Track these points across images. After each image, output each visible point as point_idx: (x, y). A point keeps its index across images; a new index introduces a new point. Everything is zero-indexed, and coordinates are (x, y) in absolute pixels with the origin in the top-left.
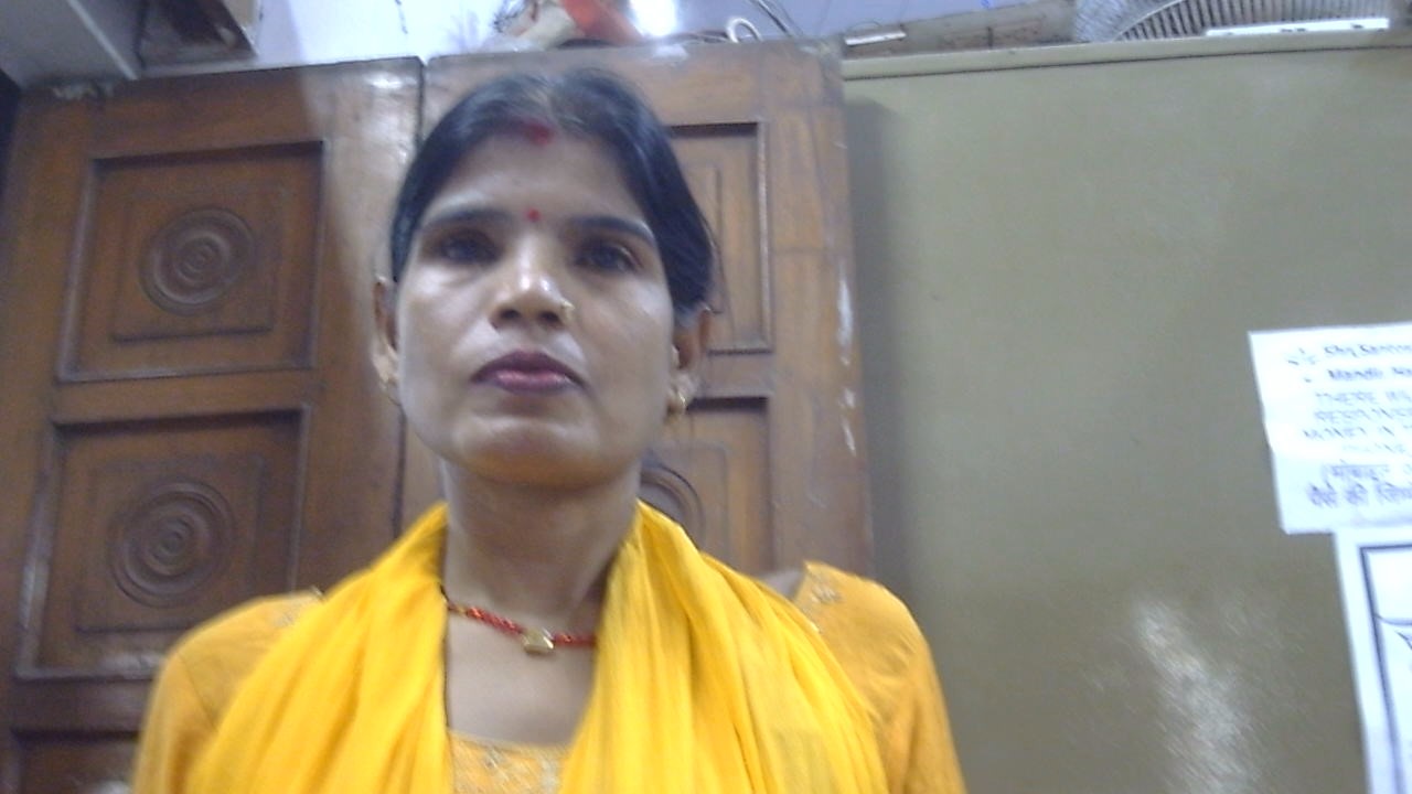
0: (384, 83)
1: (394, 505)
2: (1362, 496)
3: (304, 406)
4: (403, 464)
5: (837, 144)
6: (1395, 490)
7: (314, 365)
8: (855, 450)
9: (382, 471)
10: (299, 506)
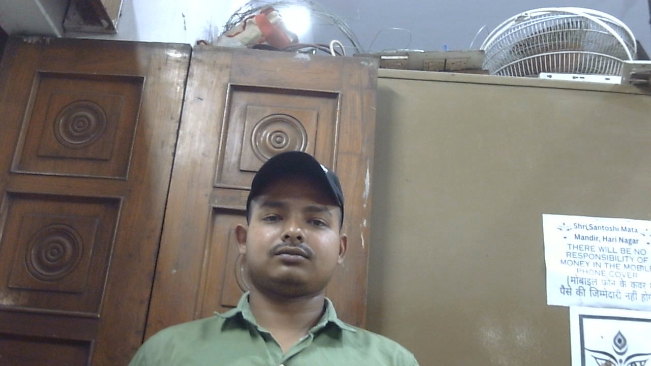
0: (173, 54)
1: (156, 247)
2: (583, 291)
3: (121, 197)
4: (162, 229)
5: (372, 107)
6: (598, 291)
7: (127, 179)
8: (364, 246)
9: (153, 231)
10: (114, 242)
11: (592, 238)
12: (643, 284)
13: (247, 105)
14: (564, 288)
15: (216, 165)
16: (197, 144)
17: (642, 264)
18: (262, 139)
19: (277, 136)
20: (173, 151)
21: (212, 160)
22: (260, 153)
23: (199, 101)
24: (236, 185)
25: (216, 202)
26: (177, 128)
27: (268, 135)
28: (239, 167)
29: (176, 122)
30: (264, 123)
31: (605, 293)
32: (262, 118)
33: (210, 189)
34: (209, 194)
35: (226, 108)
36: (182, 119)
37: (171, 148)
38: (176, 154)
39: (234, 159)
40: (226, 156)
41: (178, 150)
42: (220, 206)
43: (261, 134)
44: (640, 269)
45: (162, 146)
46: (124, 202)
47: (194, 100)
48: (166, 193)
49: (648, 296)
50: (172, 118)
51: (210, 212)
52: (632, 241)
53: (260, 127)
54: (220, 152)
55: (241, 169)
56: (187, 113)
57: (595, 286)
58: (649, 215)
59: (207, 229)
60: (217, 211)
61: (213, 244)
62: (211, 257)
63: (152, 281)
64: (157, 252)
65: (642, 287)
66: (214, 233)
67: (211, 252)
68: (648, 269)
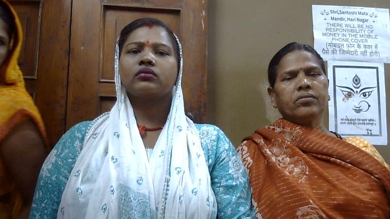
1: (68, 33)
2: (335, 52)
4: (71, 20)
6: (344, 51)
8: (204, 28)
9: (65, 22)
10: (39, 30)
11: (341, 19)
12: (370, 46)
14: (324, 50)
17: (371, 34)
25: (105, 2)
31: (348, 52)
42: (110, 4)
44: (369, 37)
46: (43, 4)
49: (374, 53)
51: (102, 9)
52: (364, 20)
57: (343, 48)
58: (375, 4)
59: (101, 20)
60: (107, 8)
61: (106, 30)
62: (106, 39)
63: (68, 55)
64: (69, 36)
65: (370, 48)
66: (106, 23)
67: (106, 35)
68: (374, 37)
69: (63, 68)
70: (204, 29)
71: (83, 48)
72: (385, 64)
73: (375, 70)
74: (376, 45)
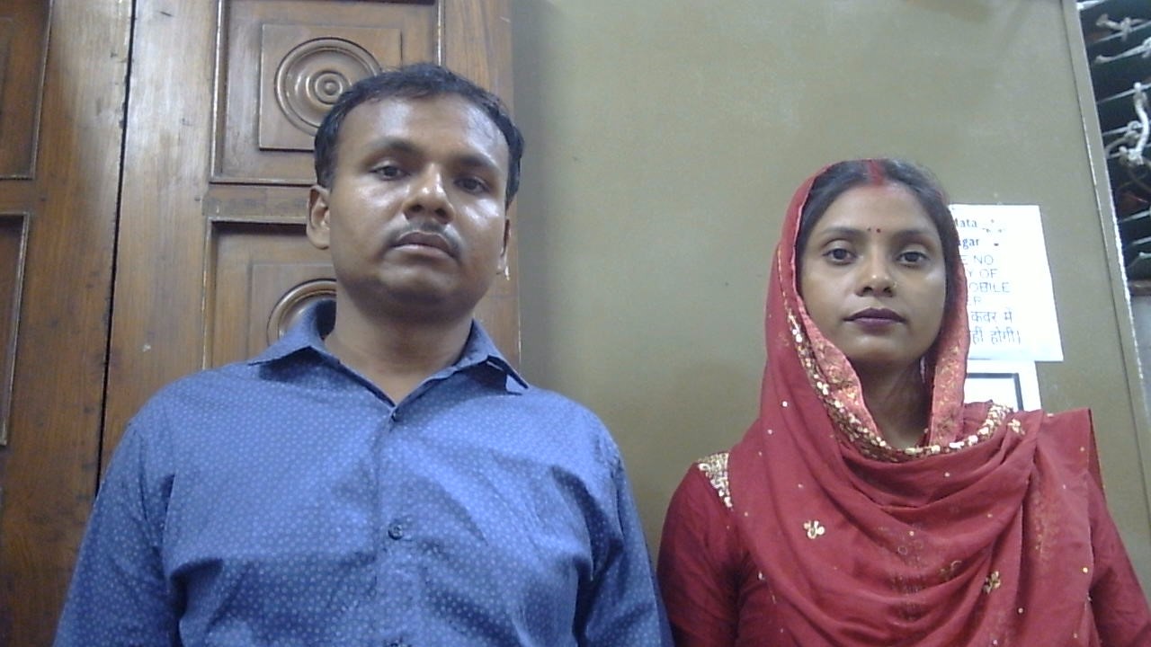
1: (106, 304)
3: (25, 213)
5: (503, 18)
7: (34, 177)
8: (510, 276)
9: (95, 274)
10: (18, 301)
12: (991, 315)
13: (261, 24)
15: (211, 141)
16: (168, 102)
17: (989, 280)
18: (296, 88)
19: (326, 81)
20: (121, 117)
21: (202, 133)
22: (295, 113)
23: (165, 16)
24: (253, 177)
25: (218, 211)
26: (125, 73)
27: (308, 80)
28: (258, 143)
29: (123, 62)
30: (299, 56)
32: (293, 47)
33: (204, 187)
34: (202, 197)
35: (219, 30)
36: (134, 56)
37: (116, 111)
38: (128, 124)
39: (245, 128)
40: (228, 123)
41: (132, 116)
42: (226, 219)
43: (295, 78)
44: (984, 289)
45: (99, 111)
46: (32, 222)
47: (155, 17)
48: (116, 200)
49: (1002, 335)
50: (113, 55)
51: (206, 233)
52: (969, 242)
53: (291, 63)
54: (215, 115)
55: (261, 146)
56: (143, 44)
58: (996, 195)
59: (204, 264)
60: (222, 229)
61: (219, 291)
62: (218, 316)
63: (104, 369)
64: (108, 313)
65: (991, 319)
66: (219, 271)
67: (218, 308)
68: (999, 287)
69: (87, 410)
70: (508, 279)
71: (149, 347)
72: (1037, 363)
73: (1011, 382)
74: (1007, 311)
